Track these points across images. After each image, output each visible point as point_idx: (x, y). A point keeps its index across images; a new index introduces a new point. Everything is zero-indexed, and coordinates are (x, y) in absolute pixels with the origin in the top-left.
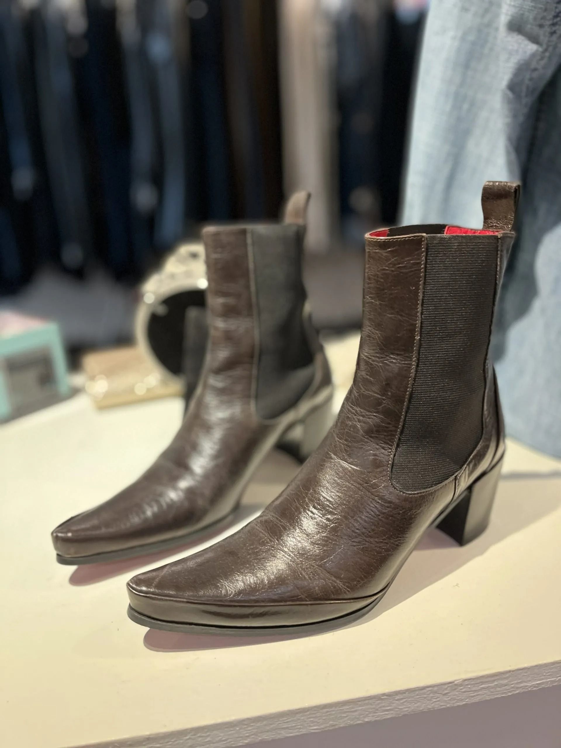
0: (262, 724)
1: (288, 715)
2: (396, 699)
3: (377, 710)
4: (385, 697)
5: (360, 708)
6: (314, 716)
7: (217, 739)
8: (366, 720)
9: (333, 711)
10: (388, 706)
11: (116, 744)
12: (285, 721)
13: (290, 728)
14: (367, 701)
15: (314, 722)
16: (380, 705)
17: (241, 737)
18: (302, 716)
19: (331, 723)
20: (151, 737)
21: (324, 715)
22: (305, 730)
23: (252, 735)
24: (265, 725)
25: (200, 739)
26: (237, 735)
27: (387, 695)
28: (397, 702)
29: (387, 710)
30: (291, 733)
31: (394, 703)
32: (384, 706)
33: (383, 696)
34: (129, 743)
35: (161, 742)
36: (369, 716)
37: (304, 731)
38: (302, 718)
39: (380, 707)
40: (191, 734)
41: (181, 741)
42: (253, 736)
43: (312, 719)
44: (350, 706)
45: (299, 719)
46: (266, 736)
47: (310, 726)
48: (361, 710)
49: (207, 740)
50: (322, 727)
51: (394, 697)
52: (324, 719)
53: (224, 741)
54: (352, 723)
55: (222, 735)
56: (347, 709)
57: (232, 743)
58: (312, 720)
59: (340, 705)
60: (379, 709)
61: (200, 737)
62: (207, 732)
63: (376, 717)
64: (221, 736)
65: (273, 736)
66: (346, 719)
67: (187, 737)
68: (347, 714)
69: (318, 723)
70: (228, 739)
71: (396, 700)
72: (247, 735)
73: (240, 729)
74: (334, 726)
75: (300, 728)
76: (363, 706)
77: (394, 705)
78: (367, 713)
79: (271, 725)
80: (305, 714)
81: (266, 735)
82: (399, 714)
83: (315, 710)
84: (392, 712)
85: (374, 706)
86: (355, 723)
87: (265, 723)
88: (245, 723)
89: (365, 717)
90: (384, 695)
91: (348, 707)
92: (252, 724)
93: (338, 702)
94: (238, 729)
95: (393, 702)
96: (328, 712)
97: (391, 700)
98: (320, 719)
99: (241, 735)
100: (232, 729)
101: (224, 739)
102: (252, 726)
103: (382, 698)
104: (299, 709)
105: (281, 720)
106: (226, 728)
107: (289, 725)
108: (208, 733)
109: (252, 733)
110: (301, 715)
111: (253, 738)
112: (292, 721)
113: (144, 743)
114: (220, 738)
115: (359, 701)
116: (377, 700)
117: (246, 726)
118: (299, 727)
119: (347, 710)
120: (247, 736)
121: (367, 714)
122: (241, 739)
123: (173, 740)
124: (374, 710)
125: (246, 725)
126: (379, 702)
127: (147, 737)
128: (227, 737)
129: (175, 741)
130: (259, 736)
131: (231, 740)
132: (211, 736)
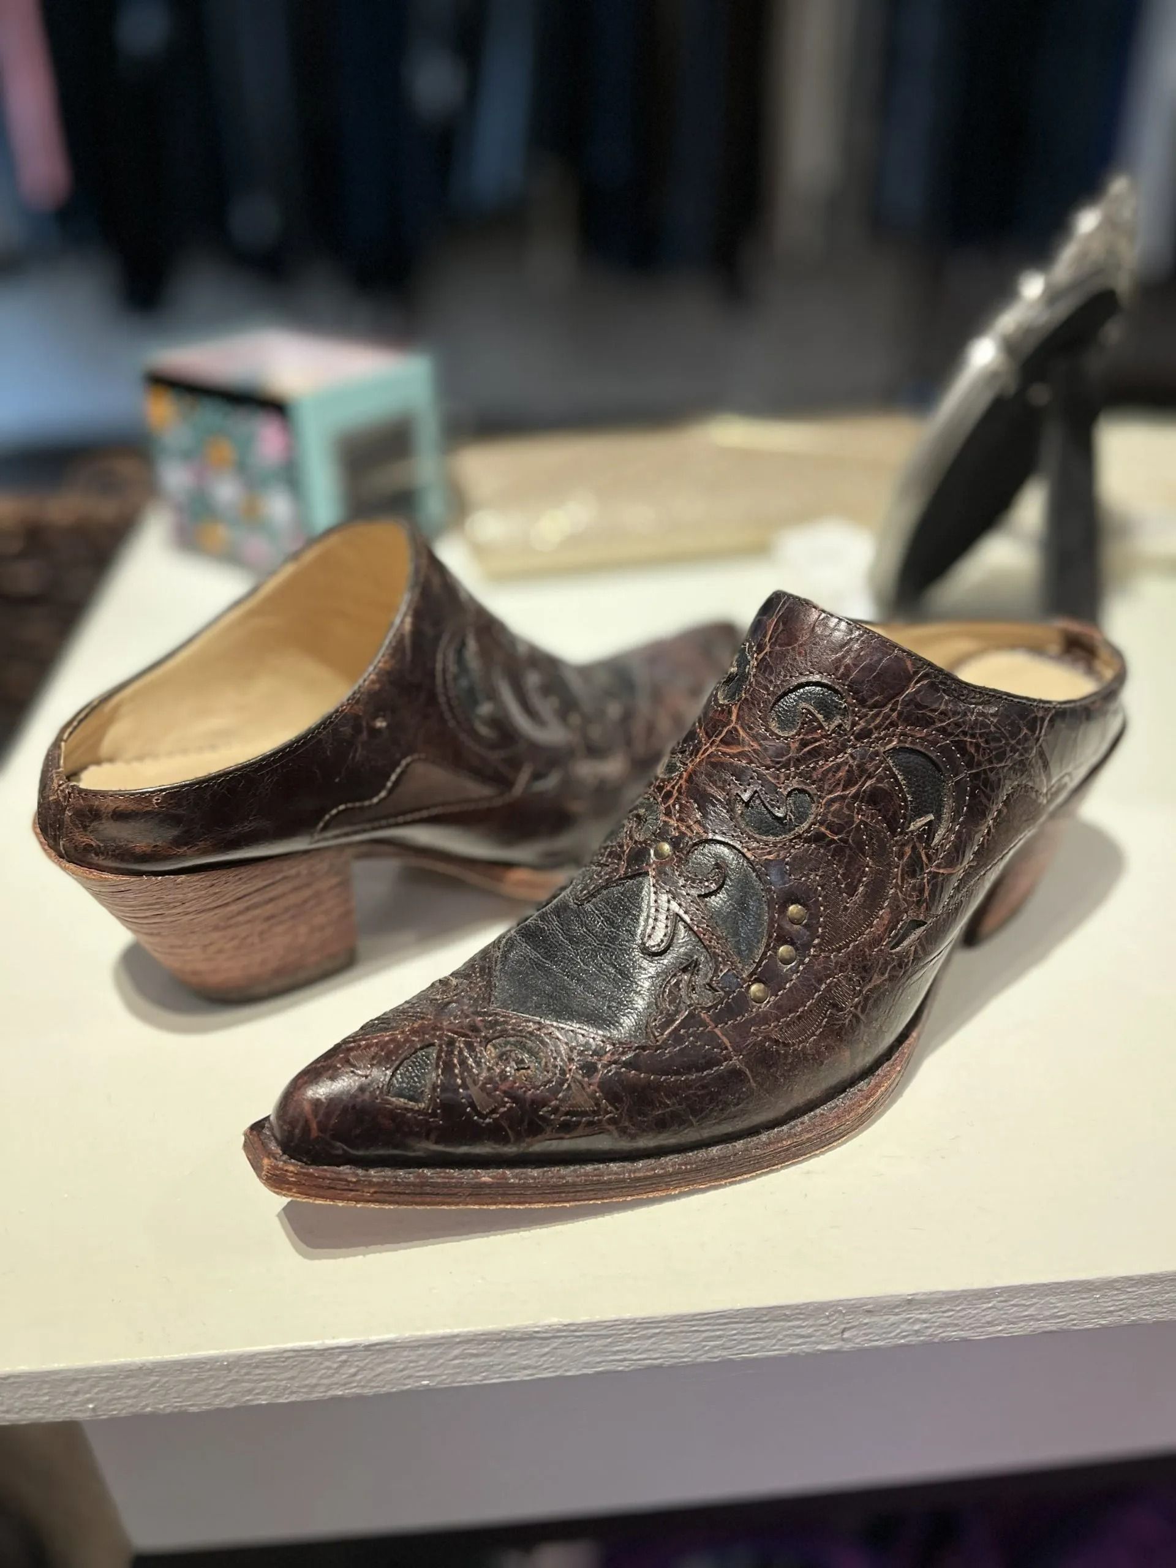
0: (1150, 1291)
7: (1047, 1313)
11: (841, 1308)
17: (1098, 1313)
20: (917, 1297)
23: (1121, 1310)
24: (1154, 1293)
25: (1014, 1310)
26: (1089, 1309)
34: (869, 1307)
35: (933, 1310)
40: (1001, 1299)
41: (974, 1312)
42: (1121, 1313)
46: (1147, 1315)
49: (1026, 1313)
53: (1060, 1317)
55: (1061, 1305)
57: (1075, 1322)
61: (1014, 1305)
62: (1033, 1297)
64: (1058, 1307)
65: (1159, 1316)
67: (990, 1305)
70: (1070, 1314)
72: (1112, 1309)
73: (1102, 1296)
79: (1168, 1293)
81: (1147, 1312)
87: (1157, 1288)
88: (1119, 1285)
92: (1129, 1290)
94: (1098, 1296)
99: (1097, 1309)
100: (1085, 1296)
101: (1060, 1313)
108: (1035, 1300)
109: (1123, 1306)
111: (1120, 1316)
113: (897, 1310)
114: (1056, 1310)
117: (1116, 1292)
120: (1110, 1312)
122: (1095, 1316)
123: (958, 1308)
125: (1117, 1289)
128: (1069, 1311)
129: (963, 1309)
130: (1134, 1313)
131: (1074, 1316)
132: (1038, 1306)
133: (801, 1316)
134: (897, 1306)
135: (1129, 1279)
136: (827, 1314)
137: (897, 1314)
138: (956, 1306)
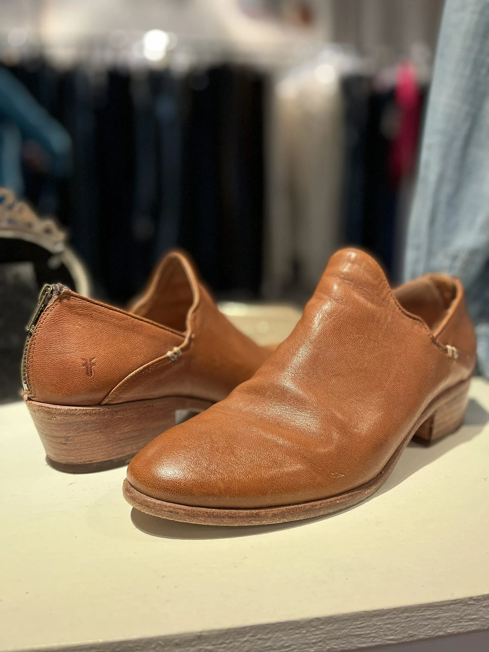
0: (332, 628)
1: (363, 617)
2: (484, 605)
3: (462, 618)
4: (472, 602)
5: (444, 615)
6: (392, 621)
7: (279, 644)
8: (449, 631)
9: (413, 616)
10: (474, 615)
11: (160, 642)
12: (359, 626)
13: (363, 636)
14: (452, 606)
15: (391, 630)
16: (466, 613)
17: (307, 644)
18: (378, 621)
19: (410, 632)
21: (403, 621)
22: (380, 640)
23: (320, 641)
24: (336, 630)
25: (260, 642)
26: (302, 641)
27: (474, 600)
28: (484, 609)
29: (473, 620)
30: (364, 643)
31: (481, 611)
32: (469, 614)
33: (470, 601)
34: (176, 641)
35: (214, 643)
36: (452, 627)
37: (378, 641)
38: (379, 623)
39: (465, 615)
40: (250, 634)
41: (238, 644)
42: (320, 644)
43: (389, 626)
44: (433, 612)
45: (375, 625)
46: (335, 645)
47: (386, 635)
48: (445, 617)
49: (267, 645)
50: (400, 637)
51: (481, 602)
52: (403, 627)
53: (288, 647)
54: (432, 634)
55: (285, 638)
56: (430, 615)
58: (389, 628)
59: (424, 609)
60: (465, 618)
61: (259, 639)
62: (268, 633)
63: (460, 629)
64: (283, 640)
65: (342, 646)
66: (426, 628)
67: (245, 639)
68: (429, 621)
69: (396, 631)
71: (484, 607)
72: (314, 641)
73: (307, 632)
74: (412, 636)
75: (375, 637)
76: (447, 612)
77: (481, 613)
78: (451, 622)
79: (343, 629)
80: (382, 618)
81: (335, 643)
82: (485, 626)
83: (394, 614)
84: (477, 622)
85: (459, 614)
86: (436, 635)
87: (336, 626)
88: (314, 624)
89: (447, 627)
90: (471, 599)
91: (430, 613)
92: (321, 627)
93: (420, 605)
94: (304, 632)
95: (480, 609)
96: (408, 617)
97: (478, 607)
98: (398, 626)
99: (307, 641)
100: (297, 632)
101: (286, 645)
102: (321, 629)
103: (470, 602)
104: (375, 611)
105: (354, 623)
106: (291, 629)
107: (363, 631)
108: (270, 635)
109: (320, 639)
110: (377, 619)
111: (320, 646)
112: (368, 626)
113: (193, 643)
114: (283, 642)
115: (444, 606)
116: (464, 606)
117: (314, 629)
118: (373, 635)
119: (429, 617)
120: (314, 643)
121: (451, 624)
122: (306, 646)
123: (228, 641)
124: (459, 618)
125: (314, 627)
126: (465, 607)
127: (199, 634)
128: (291, 643)
129: (231, 642)
130: (327, 644)
131: (294, 647)
132: (273, 639)
133: (139, 648)
134: (193, 640)
135: (318, 619)
136: (153, 646)
137: (194, 646)
138: (227, 639)
